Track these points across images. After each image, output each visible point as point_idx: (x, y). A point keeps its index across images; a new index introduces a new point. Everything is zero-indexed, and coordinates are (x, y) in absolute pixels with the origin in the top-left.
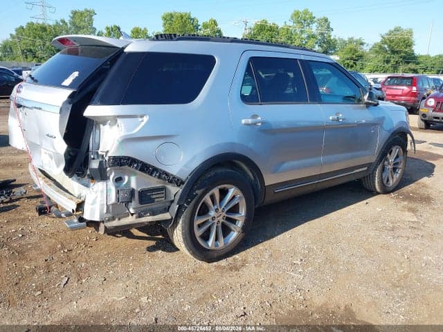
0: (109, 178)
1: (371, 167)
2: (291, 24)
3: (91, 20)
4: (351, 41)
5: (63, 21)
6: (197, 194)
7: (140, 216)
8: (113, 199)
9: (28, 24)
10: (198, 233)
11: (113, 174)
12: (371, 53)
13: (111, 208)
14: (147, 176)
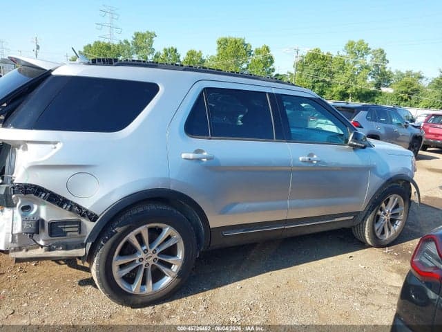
0: (15, 206)
1: (359, 217)
2: (344, 54)
3: (151, 41)
4: (409, 74)
5: (126, 42)
6: (116, 232)
7: (50, 249)
8: (18, 229)
9: (96, 42)
10: (117, 274)
11: (20, 202)
12: (430, 88)
13: (17, 238)
14: (57, 207)
